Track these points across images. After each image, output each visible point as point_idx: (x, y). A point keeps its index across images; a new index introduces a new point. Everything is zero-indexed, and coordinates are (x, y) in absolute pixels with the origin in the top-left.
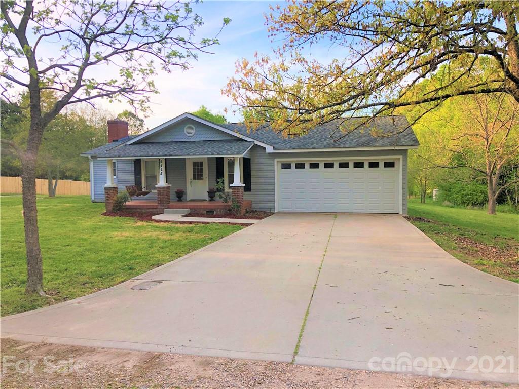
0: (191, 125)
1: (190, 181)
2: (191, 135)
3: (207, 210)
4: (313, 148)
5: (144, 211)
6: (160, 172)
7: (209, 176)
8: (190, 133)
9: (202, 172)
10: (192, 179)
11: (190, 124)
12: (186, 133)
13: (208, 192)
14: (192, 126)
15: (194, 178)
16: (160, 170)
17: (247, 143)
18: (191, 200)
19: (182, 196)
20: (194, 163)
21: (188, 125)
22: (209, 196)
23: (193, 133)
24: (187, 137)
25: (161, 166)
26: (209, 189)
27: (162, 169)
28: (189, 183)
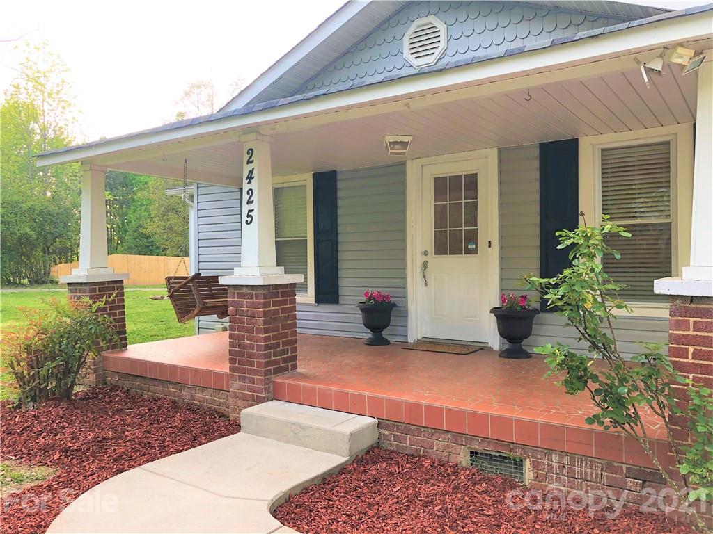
1: (420, 259)
3: (476, 447)
5: (186, 395)
6: (246, 208)
7: (501, 237)
8: (426, 55)
9: (473, 221)
10: (432, 250)
12: (411, 58)
13: (494, 311)
15: (440, 249)
16: (246, 197)
19: (386, 324)
20: (441, 185)
22: (502, 334)
23: (438, 52)
25: (250, 178)
26: (503, 299)
27: (250, 192)
28: (419, 267)
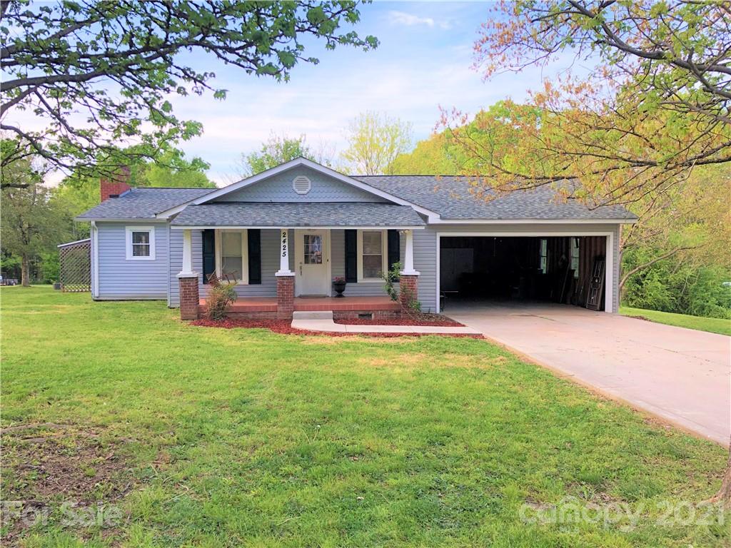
0: (304, 177)
1: (299, 265)
2: (305, 192)
3: (361, 313)
4: (500, 219)
7: (332, 258)
8: (303, 190)
10: (303, 261)
11: (304, 175)
12: (296, 190)
13: (334, 282)
14: (306, 178)
15: (307, 262)
17: (399, 207)
18: (301, 297)
20: (306, 238)
21: (300, 177)
22: (335, 290)
23: (308, 190)
24: (297, 196)
27: (285, 246)
28: (299, 268)
